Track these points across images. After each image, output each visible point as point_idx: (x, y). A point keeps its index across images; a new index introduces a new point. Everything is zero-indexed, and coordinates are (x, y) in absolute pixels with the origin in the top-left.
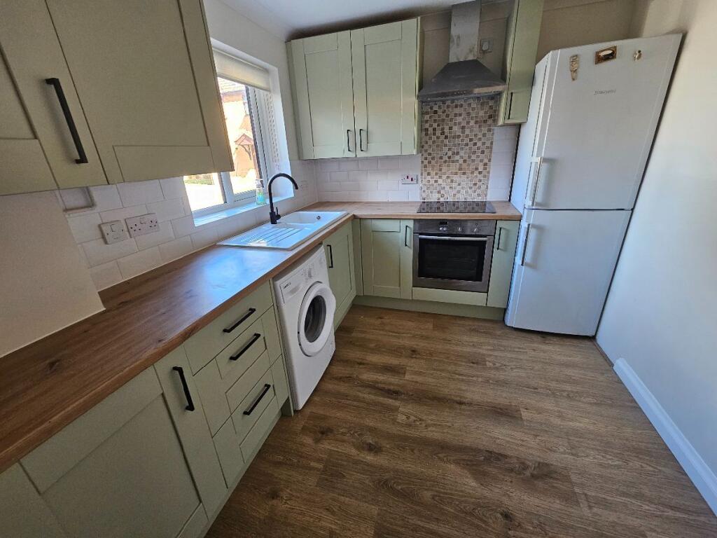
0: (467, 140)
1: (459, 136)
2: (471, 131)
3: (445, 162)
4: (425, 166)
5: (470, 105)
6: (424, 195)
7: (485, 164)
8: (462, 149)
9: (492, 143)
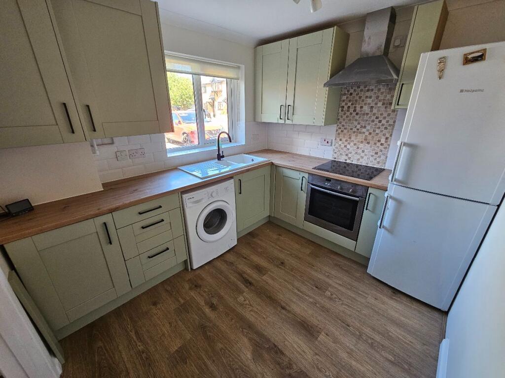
0: (373, 118)
1: (367, 114)
2: (379, 111)
3: (354, 132)
4: (339, 134)
5: (379, 90)
6: (336, 156)
7: (387, 138)
8: (369, 124)
9: (394, 122)
